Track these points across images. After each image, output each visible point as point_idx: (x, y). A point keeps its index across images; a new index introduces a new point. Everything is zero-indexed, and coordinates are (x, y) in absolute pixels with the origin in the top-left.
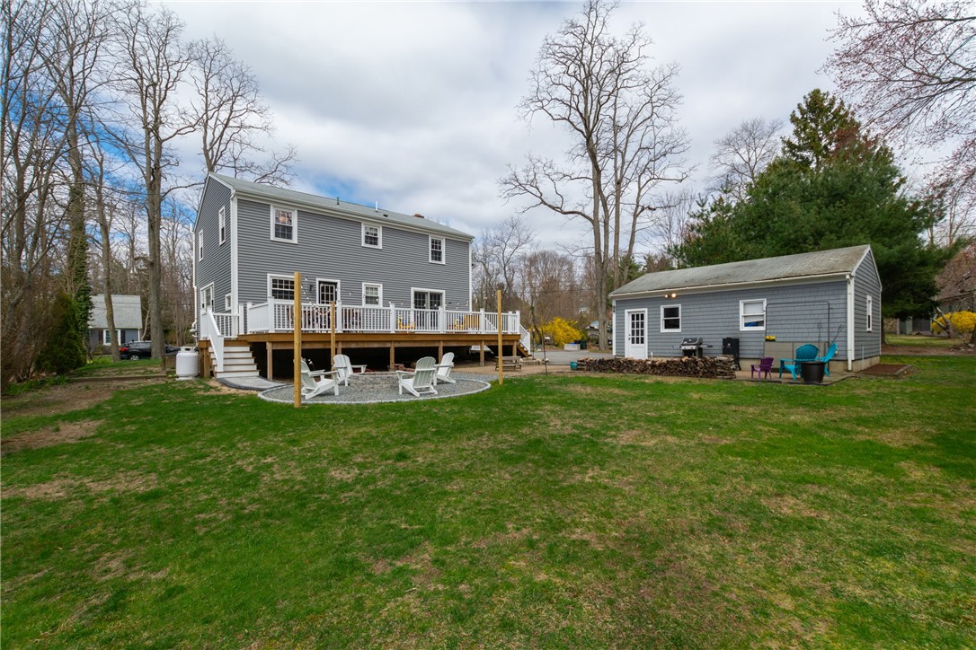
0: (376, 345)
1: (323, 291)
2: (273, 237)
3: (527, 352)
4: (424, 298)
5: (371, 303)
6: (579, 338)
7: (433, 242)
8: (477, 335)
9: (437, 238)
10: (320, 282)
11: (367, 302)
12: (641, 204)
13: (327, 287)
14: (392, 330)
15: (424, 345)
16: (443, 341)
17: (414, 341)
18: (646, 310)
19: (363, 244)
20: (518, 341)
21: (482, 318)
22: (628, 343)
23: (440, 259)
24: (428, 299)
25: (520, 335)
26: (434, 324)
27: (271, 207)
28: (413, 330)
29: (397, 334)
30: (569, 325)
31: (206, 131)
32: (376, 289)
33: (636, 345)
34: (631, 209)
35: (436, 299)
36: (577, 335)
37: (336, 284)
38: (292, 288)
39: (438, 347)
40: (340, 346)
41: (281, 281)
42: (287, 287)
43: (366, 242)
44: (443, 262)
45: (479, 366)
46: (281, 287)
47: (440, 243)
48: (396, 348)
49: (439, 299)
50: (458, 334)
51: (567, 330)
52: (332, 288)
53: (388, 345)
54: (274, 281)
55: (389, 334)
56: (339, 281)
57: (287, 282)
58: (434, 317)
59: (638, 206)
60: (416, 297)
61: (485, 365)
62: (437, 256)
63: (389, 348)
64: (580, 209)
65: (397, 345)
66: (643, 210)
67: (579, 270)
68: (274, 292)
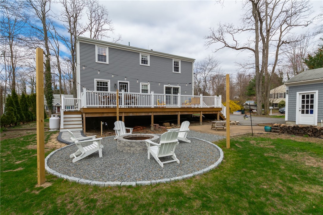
0: (143, 114)
1: (121, 87)
2: (97, 61)
3: (224, 117)
4: (170, 90)
5: (145, 92)
6: (240, 109)
7: (174, 63)
8: (198, 108)
9: (177, 60)
10: (120, 83)
11: (142, 92)
12: (282, 40)
13: (123, 85)
14: (153, 106)
15: (170, 114)
16: (180, 112)
17: (165, 112)
18: (317, 92)
19: (141, 64)
20: (220, 111)
21: (201, 99)
22: (298, 113)
23: (178, 71)
24: (172, 91)
25: (222, 108)
26: (176, 102)
27: (96, 46)
28: (164, 106)
29: (155, 108)
30: (235, 103)
31: (91, 33)
32: (147, 86)
33: (305, 114)
34: (276, 43)
35: (176, 91)
36: (239, 107)
37: (127, 83)
38: (107, 85)
39: (177, 115)
40: (123, 115)
41: (101, 83)
42: (104, 85)
43: (142, 63)
44: (180, 72)
45: (199, 125)
46: (101, 85)
47: (178, 63)
48: (154, 116)
49: (177, 90)
50: (188, 108)
51: (234, 105)
52: (125, 85)
53: (150, 114)
54: (98, 82)
55: (150, 108)
56: (129, 82)
57: (104, 83)
58: (176, 99)
59: (280, 41)
60: (166, 89)
61: (203, 124)
62: (177, 69)
63: (151, 116)
64: (246, 46)
65: (155, 114)
66: (283, 43)
67: (235, 80)
68: (97, 87)
